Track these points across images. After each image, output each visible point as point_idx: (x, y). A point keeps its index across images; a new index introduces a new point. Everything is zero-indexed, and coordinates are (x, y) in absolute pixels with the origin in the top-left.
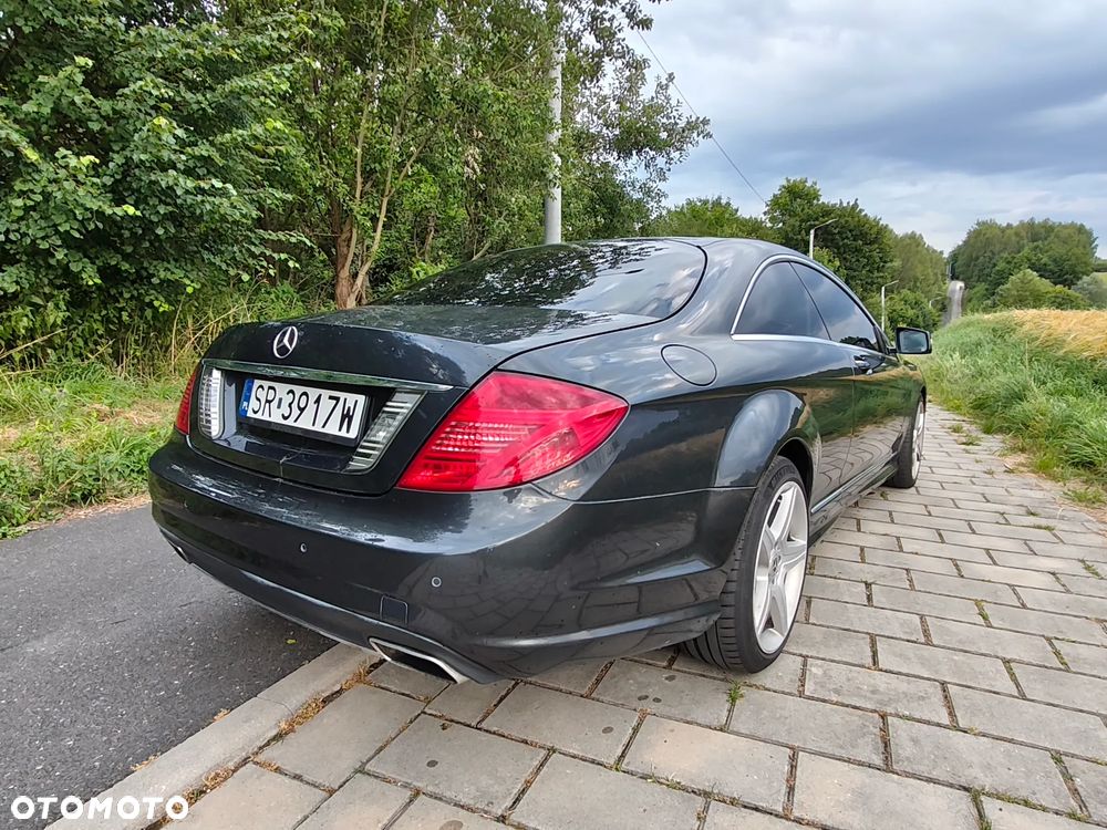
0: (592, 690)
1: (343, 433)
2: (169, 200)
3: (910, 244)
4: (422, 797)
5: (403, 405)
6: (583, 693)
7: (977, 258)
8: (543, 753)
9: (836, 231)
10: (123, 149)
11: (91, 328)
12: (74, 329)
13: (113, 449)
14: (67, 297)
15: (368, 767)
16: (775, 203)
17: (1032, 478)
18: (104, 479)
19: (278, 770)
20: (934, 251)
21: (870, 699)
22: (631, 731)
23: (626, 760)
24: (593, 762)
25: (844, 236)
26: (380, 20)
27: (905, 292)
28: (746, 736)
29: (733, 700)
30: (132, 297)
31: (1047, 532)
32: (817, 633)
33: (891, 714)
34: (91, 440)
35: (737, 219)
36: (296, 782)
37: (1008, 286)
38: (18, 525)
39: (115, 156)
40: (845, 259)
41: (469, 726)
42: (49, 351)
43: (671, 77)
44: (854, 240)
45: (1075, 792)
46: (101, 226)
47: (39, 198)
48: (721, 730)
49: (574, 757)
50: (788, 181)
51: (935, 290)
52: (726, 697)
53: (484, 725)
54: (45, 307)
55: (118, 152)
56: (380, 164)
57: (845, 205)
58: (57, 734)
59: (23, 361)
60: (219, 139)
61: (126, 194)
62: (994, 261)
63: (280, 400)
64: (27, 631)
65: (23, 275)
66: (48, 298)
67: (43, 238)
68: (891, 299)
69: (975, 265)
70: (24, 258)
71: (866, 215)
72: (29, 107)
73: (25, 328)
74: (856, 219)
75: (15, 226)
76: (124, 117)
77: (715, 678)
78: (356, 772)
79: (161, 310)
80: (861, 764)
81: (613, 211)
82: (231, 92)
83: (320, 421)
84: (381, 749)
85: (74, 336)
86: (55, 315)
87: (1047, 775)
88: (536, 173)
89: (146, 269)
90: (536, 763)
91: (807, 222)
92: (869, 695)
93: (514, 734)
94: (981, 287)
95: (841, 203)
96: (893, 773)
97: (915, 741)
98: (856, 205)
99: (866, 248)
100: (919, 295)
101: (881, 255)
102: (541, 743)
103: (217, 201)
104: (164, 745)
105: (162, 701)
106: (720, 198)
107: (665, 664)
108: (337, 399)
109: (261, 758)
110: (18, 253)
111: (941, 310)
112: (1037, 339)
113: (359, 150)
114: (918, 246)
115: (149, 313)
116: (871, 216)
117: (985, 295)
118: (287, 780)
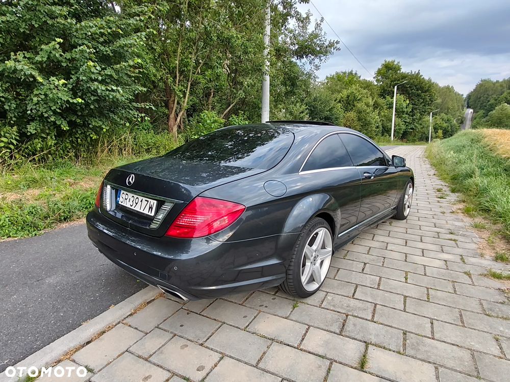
0: (243, 302)
1: (149, 214)
2: (95, 94)
3: (446, 92)
4: (176, 336)
5: (167, 207)
6: (240, 303)
7: (480, 98)
8: (220, 324)
9: (408, 86)
10: (76, 73)
11: (65, 146)
12: (59, 147)
13: (76, 199)
14: (56, 134)
15: (160, 326)
16: (379, 72)
17: (461, 216)
18: (73, 212)
19: (130, 326)
20: (459, 94)
21: (345, 309)
22: (253, 317)
23: (248, 327)
24: (237, 327)
25: (412, 88)
26: (185, 4)
27: (443, 114)
28: (294, 321)
29: (294, 308)
30: (82, 133)
31: (454, 242)
32: (335, 283)
33: (350, 315)
34: (67, 195)
35: (360, 81)
36: (136, 330)
37: (494, 112)
38: (41, 230)
39: (73, 77)
40: (412, 99)
41: (197, 313)
42: (49, 156)
43: (322, 20)
44: (417, 90)
45: (404, 345)
46: (68, 106)
47: (43, 97)
48: (286, 318)
49: (231, 325)
50: (386, 62)
51: (458, 113)
52: (292, 306)
53: (202, 313)
54: (47, 138)
55: (73, 75)
56: (187, 67)
57: (413, 73)
58: (58, 311)
59: (39, 160)
60: (115, 67)
61: (78, 91)
62: (488, 99)
63: (130, 199)
64: (46, 274)
65: (38, 126)
66: (48, 134)
67: (45, 112)
68: (436, 118)
69: (479, 101)
70: (38, 119)
71: (423, 78)
72: (38, 58)
73: (39, 148)
74: (419, 80)
75: (34, 107)
76: (76, 60)
77: (290, 299)
78: (156, 327)
79: (93, 138)
80: (331, 332)
81: (293, 85)
82: (120, 46)
83: (142, 209)
84: (165, 320)
85: (59, 149)
86: (51, 142)
87: (398, 338)
88: (258, 70)
89: (87, 121)
90: (217, 327)
91: (394, 82)
92: (345, 307)
93: (212, 317)
94: (481, 112)
95: (412, 72)
96: (342, 336)
97: (354, 325)
98: (419, 73)
99: (423, 94)
100: (450, 116)
101: (430, 98)
102: (221, 320)
103: (114, 94)
104: (92, 316)
105: (92, 301)
106: (352, 71)
107: (273, 293)
108: (148, 201)
109: (124, 322)
110: (35, 117)
111: (460, 123)
112: (488, 146)
113: (177, 62)
114: (450, 92)
115: (89, 139)
116: (427, 78)
117: (483, 116)
118: (132, 329)
